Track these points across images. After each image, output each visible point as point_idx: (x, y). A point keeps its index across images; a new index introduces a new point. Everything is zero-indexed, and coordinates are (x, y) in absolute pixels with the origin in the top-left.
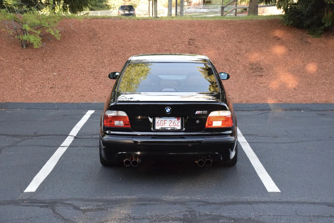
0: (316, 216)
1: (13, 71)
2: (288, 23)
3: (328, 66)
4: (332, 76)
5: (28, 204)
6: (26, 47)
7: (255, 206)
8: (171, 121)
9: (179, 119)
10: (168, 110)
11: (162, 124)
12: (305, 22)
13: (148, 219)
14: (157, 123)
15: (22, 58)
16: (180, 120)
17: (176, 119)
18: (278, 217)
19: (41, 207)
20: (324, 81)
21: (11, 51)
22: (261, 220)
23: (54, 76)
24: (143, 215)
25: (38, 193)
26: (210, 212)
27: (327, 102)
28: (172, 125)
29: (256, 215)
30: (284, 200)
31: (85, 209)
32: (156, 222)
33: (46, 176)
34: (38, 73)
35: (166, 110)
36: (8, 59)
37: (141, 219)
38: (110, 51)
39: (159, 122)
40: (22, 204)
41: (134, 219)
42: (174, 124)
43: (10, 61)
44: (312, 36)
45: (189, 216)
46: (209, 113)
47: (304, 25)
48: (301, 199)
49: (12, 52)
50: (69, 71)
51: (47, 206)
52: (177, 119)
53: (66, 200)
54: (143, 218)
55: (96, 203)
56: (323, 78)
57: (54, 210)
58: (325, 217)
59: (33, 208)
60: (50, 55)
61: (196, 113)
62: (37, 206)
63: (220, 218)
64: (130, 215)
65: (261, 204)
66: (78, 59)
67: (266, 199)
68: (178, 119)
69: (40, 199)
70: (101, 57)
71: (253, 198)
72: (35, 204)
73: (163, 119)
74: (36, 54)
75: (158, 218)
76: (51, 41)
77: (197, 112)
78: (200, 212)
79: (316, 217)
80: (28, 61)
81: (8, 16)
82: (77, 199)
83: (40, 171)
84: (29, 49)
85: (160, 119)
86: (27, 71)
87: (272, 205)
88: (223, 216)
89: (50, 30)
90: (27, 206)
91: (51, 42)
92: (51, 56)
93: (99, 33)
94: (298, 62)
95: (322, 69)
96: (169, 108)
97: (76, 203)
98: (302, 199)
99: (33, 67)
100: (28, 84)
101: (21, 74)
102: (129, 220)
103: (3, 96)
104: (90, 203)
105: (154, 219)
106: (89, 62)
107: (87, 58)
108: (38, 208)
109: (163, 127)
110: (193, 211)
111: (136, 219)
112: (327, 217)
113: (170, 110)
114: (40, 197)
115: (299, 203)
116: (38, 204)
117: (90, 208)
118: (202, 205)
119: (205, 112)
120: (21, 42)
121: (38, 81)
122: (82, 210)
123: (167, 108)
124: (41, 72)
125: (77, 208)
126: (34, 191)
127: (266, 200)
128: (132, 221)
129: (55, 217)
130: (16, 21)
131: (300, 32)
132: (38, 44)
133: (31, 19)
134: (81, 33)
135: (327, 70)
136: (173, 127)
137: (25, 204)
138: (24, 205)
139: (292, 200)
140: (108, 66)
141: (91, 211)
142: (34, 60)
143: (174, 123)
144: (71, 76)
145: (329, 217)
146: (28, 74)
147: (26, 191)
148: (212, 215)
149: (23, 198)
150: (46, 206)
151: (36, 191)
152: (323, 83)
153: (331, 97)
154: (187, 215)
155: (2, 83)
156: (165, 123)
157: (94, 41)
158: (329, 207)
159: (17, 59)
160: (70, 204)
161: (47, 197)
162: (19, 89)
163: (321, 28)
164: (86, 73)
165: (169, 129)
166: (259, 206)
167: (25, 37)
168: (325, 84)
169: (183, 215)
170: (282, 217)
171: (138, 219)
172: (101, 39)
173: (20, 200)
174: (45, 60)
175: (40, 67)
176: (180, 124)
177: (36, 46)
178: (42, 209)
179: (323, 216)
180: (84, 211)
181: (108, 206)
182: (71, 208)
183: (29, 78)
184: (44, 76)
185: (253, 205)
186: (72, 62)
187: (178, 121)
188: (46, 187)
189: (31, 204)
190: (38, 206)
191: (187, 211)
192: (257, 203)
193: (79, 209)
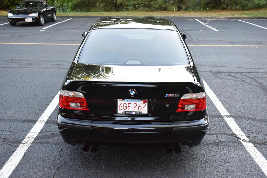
8: (136, 105)
9: (146, 102)
10: (133, 93)
11: (125, 108)
14: (120, 106)
16: (147, 104)
17: (142, 102)
28: (138, 109)
35: (130, 92)
39: (122, 105)
42: (140, 108)
46: (181, 96)
52: (143, 102)
61: (166, 96)
68: (145, 102)
73: (127, 101)
77: (167, 95)
85: (123, 102)
96: (134, 90)
109: (127, 110)
113: (135, 92)
119: (177, 95)
123: (131, 90)
136: (138, 111)
143: (139, 106)
156: (128, 107)
165: (134, 113)
176: (146, 108)
187: (144, 105)
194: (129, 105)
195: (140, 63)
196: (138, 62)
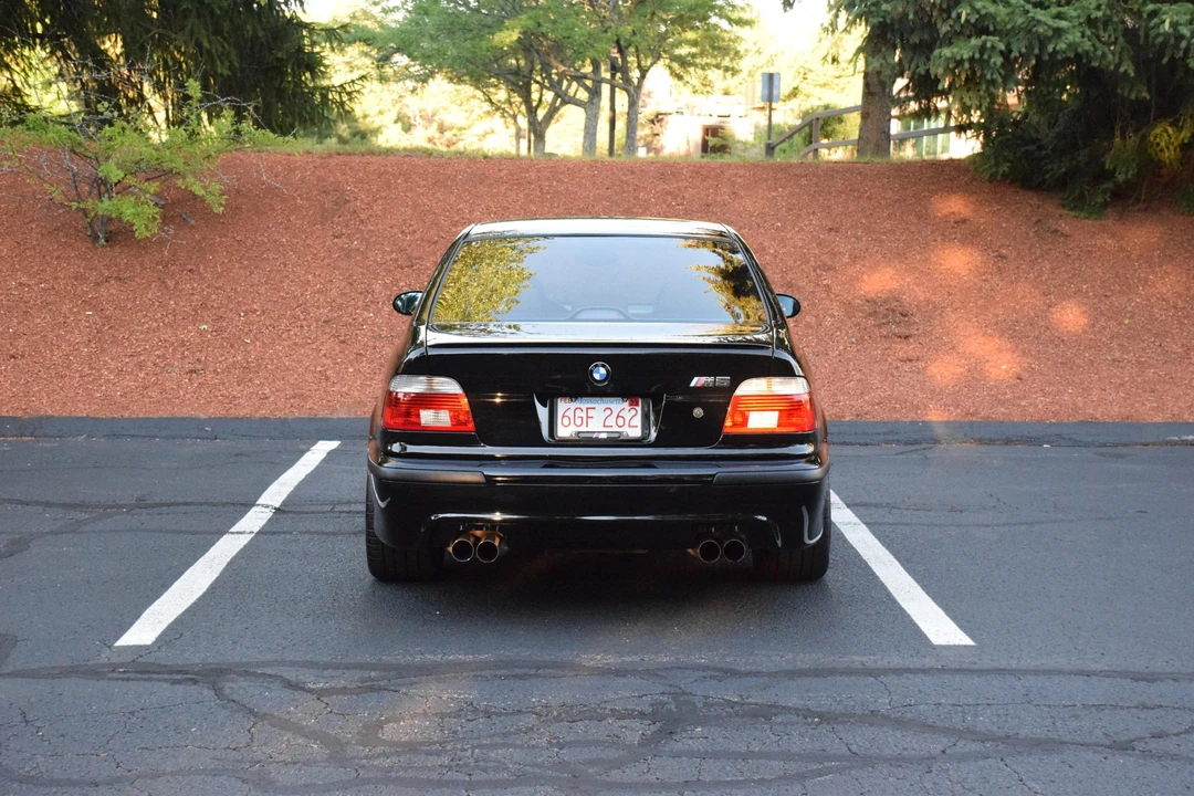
0: (1094, 706)
1: (61, 320)
2: (994, 170)
3: (1129, 309)
4: (1143, 341)
5: (132, 676)
6: (107, 241)
7: (892, 680)
8: (608, 412)
9: (637, 405)
10: (600, 373)
11: (578, 421)
12: (1050, 167)
13: (534, 713)
14: (563, 416)
15: (93, 276)
16: (639, 409)
17: (626, 405)
18: (966, 708)
19: (175, 682)
20: (1117, 354)
21: (56, 254)
22: (909, 715)
23: (201, 333)
24: (516, 702)
25: (163, 649)
26: (741, 696)
27: (1128, 418)
28: (613, 424)
29: (893, 703)
30: (986, 663)
31: (322, 689)
32: (562, 721)
33: (185, 607)
34: (147, 326)
35: (592, 372)
36: (46, 281)
37: (511, 714)
38: (394, 255)
39: (570, 414)
40: (110, 675)
41: (488, 715)
42: (620, 422)
43: (53, 288)
44: (1072, 213)
45: (673, 707)
46: (735, 385)
47: (1048, 176)
48: (1043, 662)
49: (58, 258)
50: (253, 317)
51: (195, 682)
52: (631, 405)
53: (258, 665)
54: (519, 711)
55: (357, 674)
56: (1114, 345)
57: (219, 693)
58: (1122, 708)
59: (147, 684)
60: (190, 267)
61: (692, 384)
62: (158, 680)
63: (774, 711)
64: (475, 703)
65: (910, 676)
66: (282, 282)
67: (928, 662)
68: (634, 404)
69: (170, 663)
70: (362, 274)
71: (885, 661)
72: (155, 676)
73: (583, 404)
74: (141, 264)
75: (567, 713)
76: (193, 222)
77: (696, 379)
78: (706, 697)
79: (1093, 708)
80: (113, 288)
81: (51, 135)
82: (293, 663)
83: (166, 594)
84: (117, 249)
85: (573, 405)
86: (108, 318)
87: (946, 677)
88: (783, 708)
89: (190, 179)
90: (128, 680)
91: (193, 227)
92: (191, 271)
93: (356, 199)
94: (1030, 293)
95: (1110, 318)
96: (603, 366)
97: (291, 674)
98: (1048, 663)
99: (129, 306)
100: (112, 359)
101: (90, 327)
102: (469, 717)
103: (25, 396)
104: (339, 672)
105: (555, 713)
106: (318, 291)
107: (315, 276)
108: (165, 685)
109: (583, 429)
110: (684, 693)
111: (494, 713)
112: (1128, 708)
113: (608, 371)
114: (168, 657)
115: (1036, 672)
116: (166, 676)
117: (339, 686)
118: (712, 677)
119: (724, 380)
120: (90, 224)
121: (145, 349)
122: (310, 691)
123: (596, 366)
124: (156, 321)
125: (296, 686)
126: (149, 643)
127: (928, 666)
128: (481, 720)
129: (223, 707)
130: (75, 153)
131: (1035, 201)
132: (147, 227)
133: (127, 144)
134: (294, 199)
135: (1126, 321)
136: (616, 429)
137: (122, 676)
138: (117, 679)
139: (1014, 664)
140: (384, 303)
141: (345, 694)
142: (134, 284)
143: (618, 416)
144: (259, 335)
145: (1137, 707)
146: (111, 328)
147: (121, 642)
148: (749, 704)
149: (113, 660)
150: (191, 679)
151: (154, 643)
152: (1114, 360)
153: (1143, 404)
154: (663, 704)
155: (23, 356)
156: (588, 417)
157: (338, 224)
158: (1135, 684)
159: (76, 279)
160: (270, 676)
161: (195, 657)
162: (81, 376)
163: (1105, 186)
164: (309, 326)
165: (604, 436)
166: (904, 680)
167: (105, 206)
168: (1121, 364)
169: (652, 705)
170: (980, 708)
171: (500, 715)
172: (363, 216)
173: (103, 666)
174: (171, 283)
175: (153, 304)
176: (638, 421)
177: (141, 232)
178: (180, 689)
179: (1114, 707)
180: (320, 694)
181: (399, 681)
182: (276, 685)
183: (115, 342)
184: (167, 334)
185: (882, 678)
186: (262, 290)
187: (633, 412)
188: (187, 634)
189: (139, 676)
190: (165, 680)
191: (663, 694)
192: (898, 672)
193: (303, 689)
194: (591, 413)
195: (622, 318)
196: (614, 315)
